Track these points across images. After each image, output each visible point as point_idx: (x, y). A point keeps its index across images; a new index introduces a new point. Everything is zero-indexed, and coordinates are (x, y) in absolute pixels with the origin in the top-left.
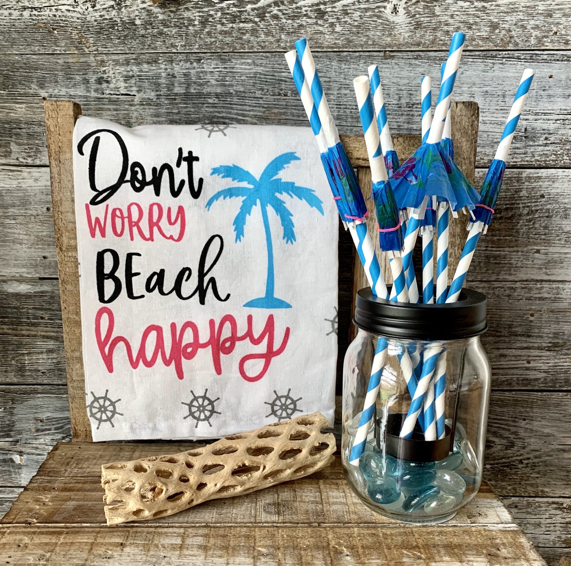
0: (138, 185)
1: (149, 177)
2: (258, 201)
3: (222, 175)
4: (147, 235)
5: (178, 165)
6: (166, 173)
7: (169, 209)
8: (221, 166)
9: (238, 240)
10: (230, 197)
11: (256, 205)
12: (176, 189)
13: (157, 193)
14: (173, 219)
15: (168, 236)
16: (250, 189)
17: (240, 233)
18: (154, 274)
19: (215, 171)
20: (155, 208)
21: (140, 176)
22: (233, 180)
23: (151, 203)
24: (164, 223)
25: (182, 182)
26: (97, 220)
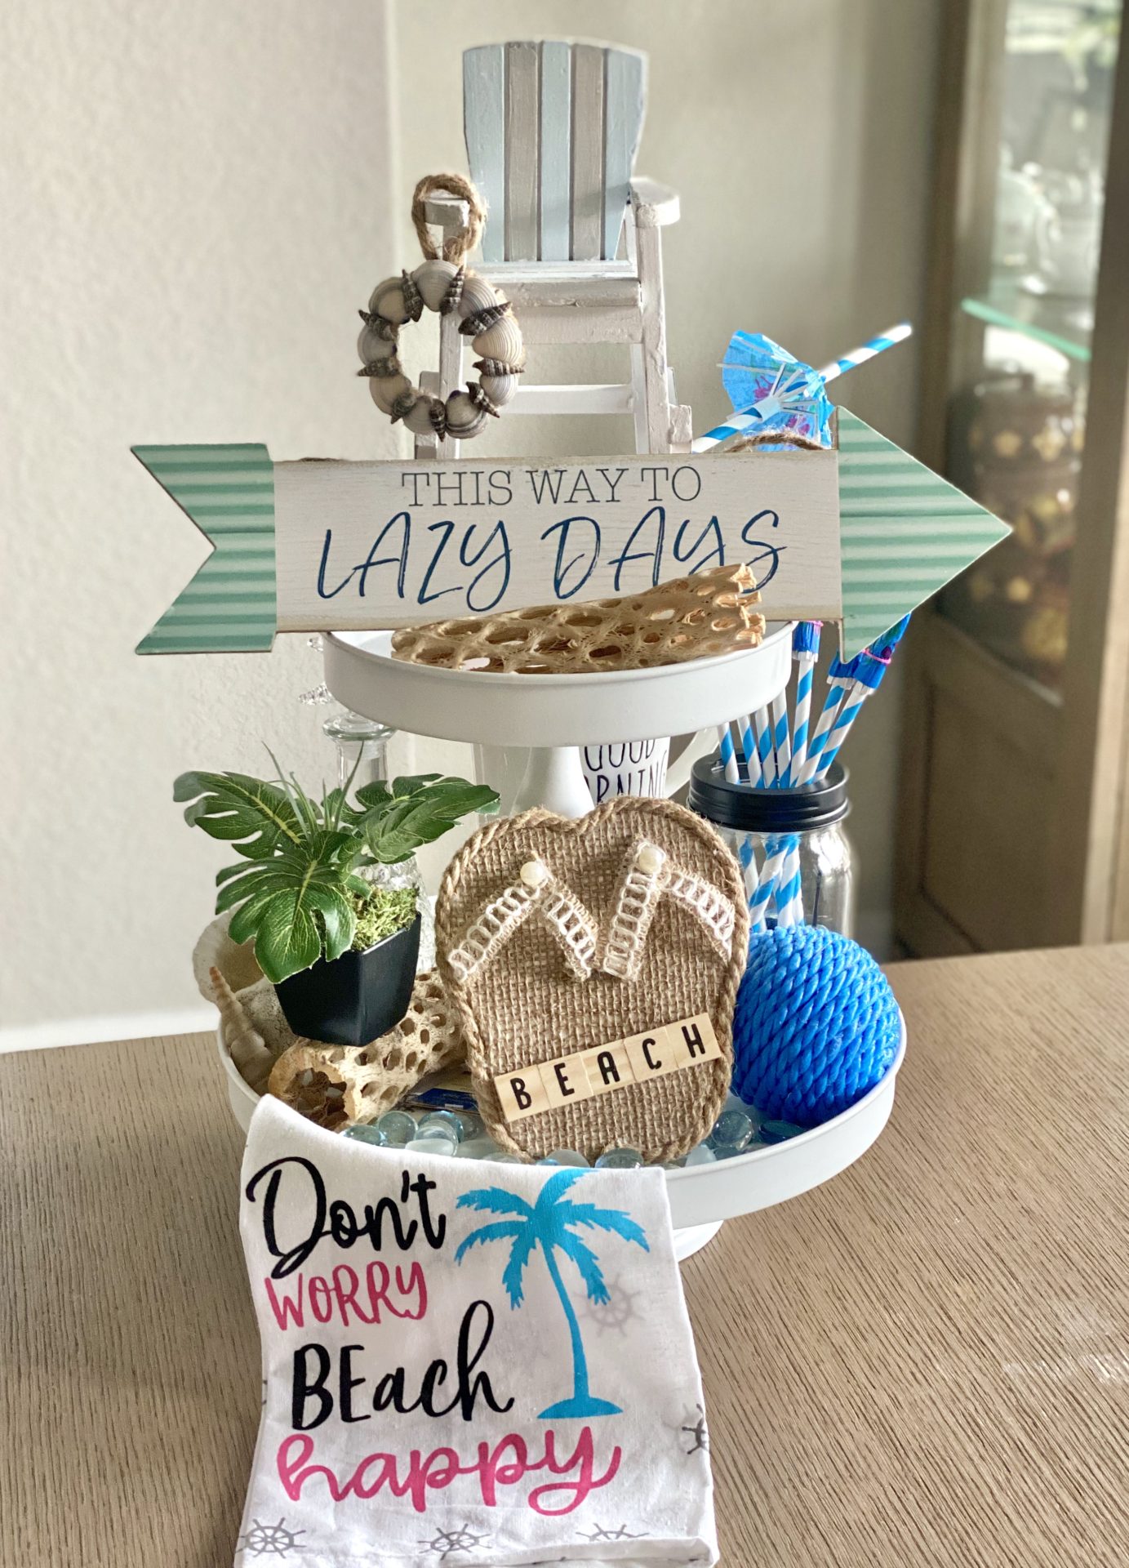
0: (344, 1237)
1: (361, 1223)
2: (537, 1240)
3: (474, 1206)
4: (370, 1314)
5: (404, 1198)
6: (387, 1212)
7: (398, 1270)
8: (472, 1192)
9: (516, 1306)
10: (492, 1240)
11: (534, 1247)
12: (405, 1237)
13: (377, 1245)
14: (406, 1285)
15: (402, 1312)
16: (523, 1223)
17: (516, 1295)
18: (388, 1377)
19: (465, 1200)
20: (376, 1270)
21: (346, 1223)
22: (493, 1212)
23: (369, 1263)
24: (392, 1292)
25: (414, 1225)
26: (287, 1300)
